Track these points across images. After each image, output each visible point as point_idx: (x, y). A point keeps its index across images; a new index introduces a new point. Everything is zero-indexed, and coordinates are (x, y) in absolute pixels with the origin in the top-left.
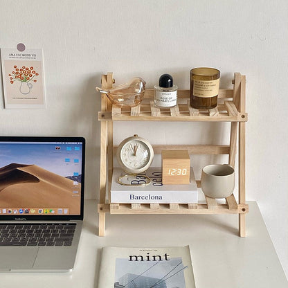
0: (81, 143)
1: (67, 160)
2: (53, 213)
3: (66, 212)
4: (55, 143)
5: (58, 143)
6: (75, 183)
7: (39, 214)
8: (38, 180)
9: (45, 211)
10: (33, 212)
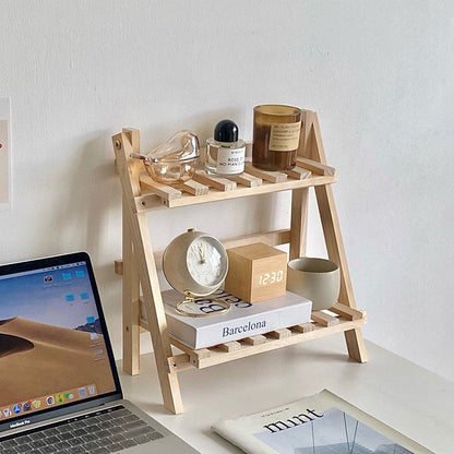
0: (84, 263)
1: (70, 298)
2: (72, 398)
3: (92, 391)
4: (41, 270)
5: (46, 270)
6: (94, 336)
7: (49, 406)
8: (31, 345)
9: (58, 399)
10: (37, 405)
